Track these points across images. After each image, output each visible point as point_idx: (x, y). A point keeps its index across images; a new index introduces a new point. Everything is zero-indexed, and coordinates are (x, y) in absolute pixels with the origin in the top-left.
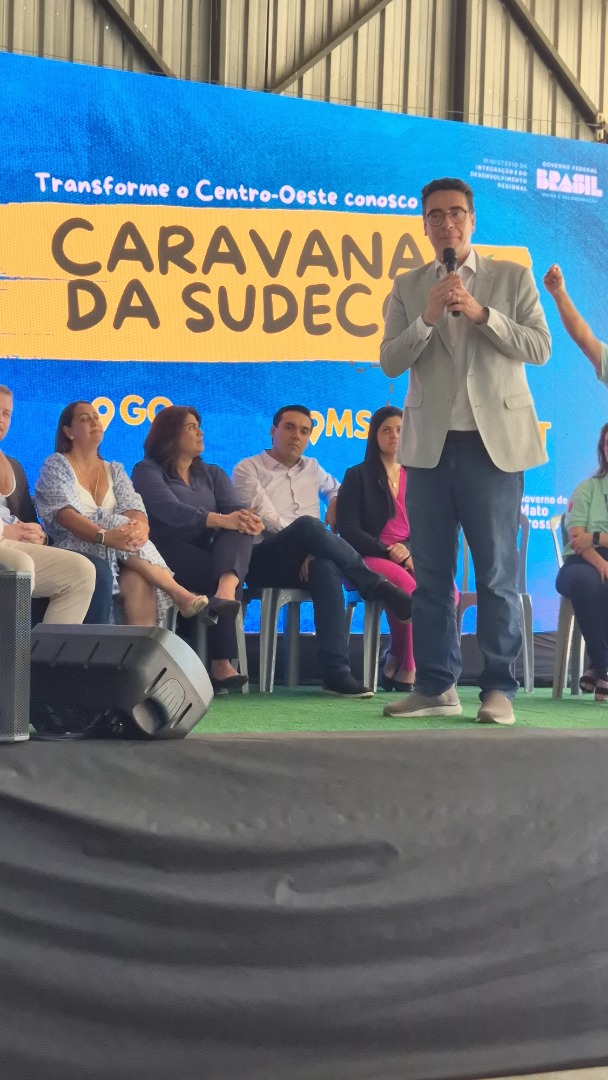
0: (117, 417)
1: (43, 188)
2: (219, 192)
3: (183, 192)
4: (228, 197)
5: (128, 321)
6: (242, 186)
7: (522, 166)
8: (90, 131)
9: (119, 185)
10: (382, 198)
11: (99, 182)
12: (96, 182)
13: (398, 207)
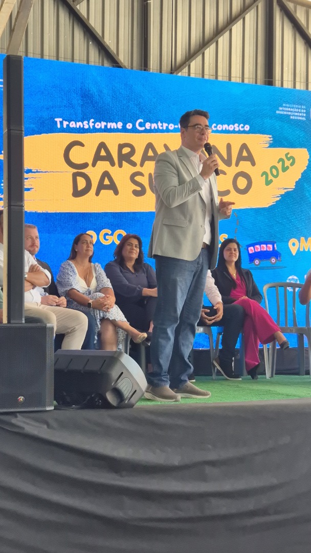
0: (98, 241)
1: (59, 126)
2: (148, 125)
3: (129, 126)
4: (153, 128)
5: (102, 191)
6: (159, 122)
7: (303, 107)
8: (82, 97)
9: (97, 123)
10: (231, 126)
11: (87, 122)
12: (85, 123)
13: (239, 130)
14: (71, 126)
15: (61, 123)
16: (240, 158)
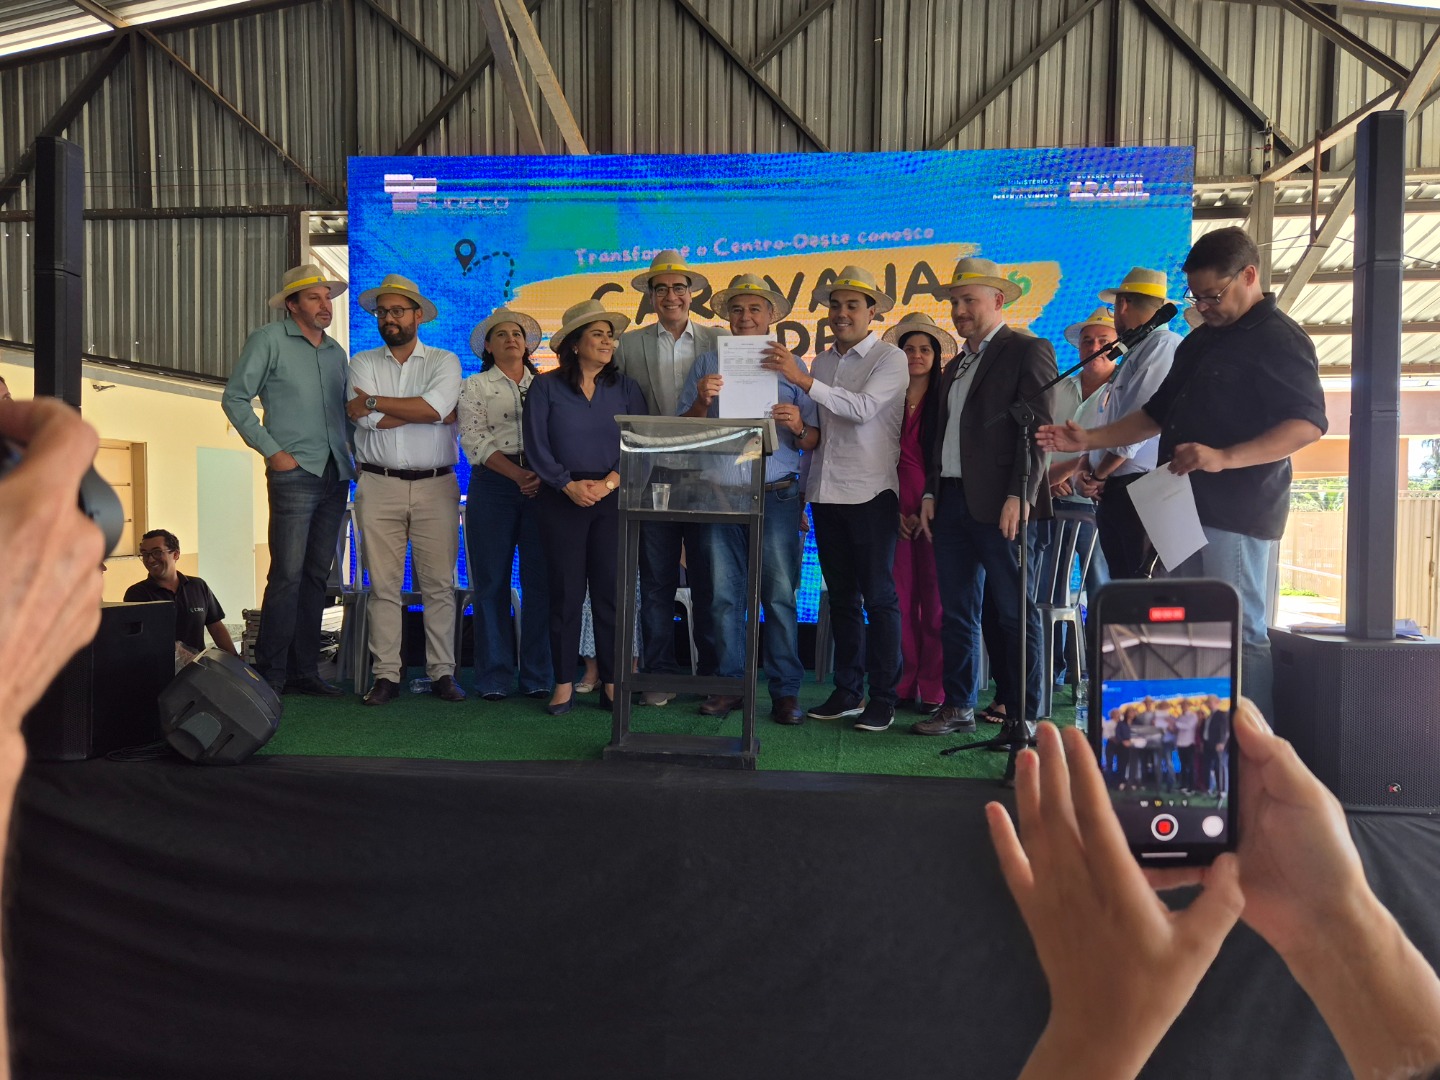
1: (581, 262)
2: (735, 247)
3: (702, 251)
4: (744, 250)
6: (757, 239)
7: (1051, 181)
10: (896, 233)
12: (626, 253)
13: (914, 239)
14: (601, 259)
15: (585, 256)
16: (913, 288)
